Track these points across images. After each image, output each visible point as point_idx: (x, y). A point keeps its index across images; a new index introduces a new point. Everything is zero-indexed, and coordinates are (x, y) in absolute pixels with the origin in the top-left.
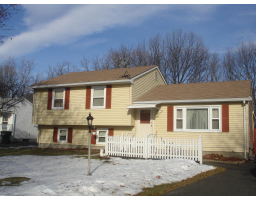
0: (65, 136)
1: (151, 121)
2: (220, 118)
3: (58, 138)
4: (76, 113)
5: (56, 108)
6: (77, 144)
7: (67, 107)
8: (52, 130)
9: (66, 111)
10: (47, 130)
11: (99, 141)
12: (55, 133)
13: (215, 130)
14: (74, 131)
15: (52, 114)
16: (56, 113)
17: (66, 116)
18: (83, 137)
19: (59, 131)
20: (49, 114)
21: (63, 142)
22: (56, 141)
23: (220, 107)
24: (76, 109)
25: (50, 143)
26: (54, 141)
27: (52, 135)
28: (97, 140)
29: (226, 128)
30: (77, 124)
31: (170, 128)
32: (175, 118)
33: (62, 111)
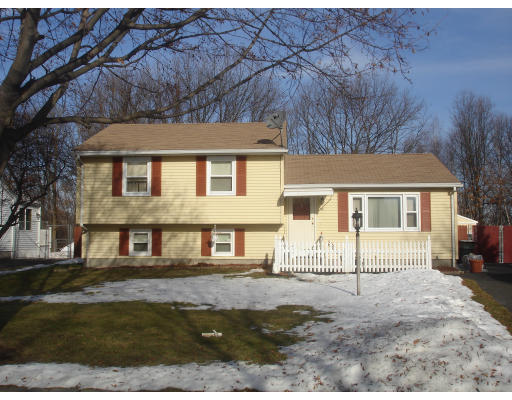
0: (146, 244)
1: (312, 215)
2: (418, 211)
3: (131, 247)
4: (177, 202)
5: (131, 194)
6: (173, 257)
7: (156, 190)
8: (117, 234)
9: (156, 199)
10: (104, 234)
11: (217, 250)
12: (124, 241)
13: (412, 229)
14: (165, 236)
15: (125, 205)
16: (133, 203)
17: (156, 209)
18: (186, 244)
19: (131, 234)
20: (119, 204)
21: (143, 255)
22: (127, 254)
23: (417, 195)
24: (177, 195)
25: (113, 257)
26: (121, 253)
27: (118, 243)
28: (213, 249)
29: (427, 226)
30: (181, 221)
31: (343, 226)
32: (351, 211)
33: (147, 199)
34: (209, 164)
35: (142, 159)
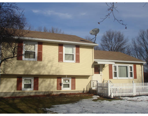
0: (30, 85)
2: (133, 71)
3: (23, 86)
4: (49, 65)
5: (27, 59)
6: (44, 91)
7: (40, 58)
8: (16, 79)
9: (39, 62)
11: (64, 87)
12: (19, 82)
13: (131, 78)
14: (40, 80)
15: (23, 65)
16: (28, 64)
17: (39, 67)
18: (49, 84)
19: (23, 79)
20: (20, 64)
21: (29, 90)
22: (21, 89)
24: (49, 61)
25: (13, 91)
26: (17, 90)
27: (16, 84)
28: (62, 86)
30: (51, 74)
31: (111, 77)
32: (113, 71)
33: (35, 63)
34: (64, 47)
35: (33, 42)
